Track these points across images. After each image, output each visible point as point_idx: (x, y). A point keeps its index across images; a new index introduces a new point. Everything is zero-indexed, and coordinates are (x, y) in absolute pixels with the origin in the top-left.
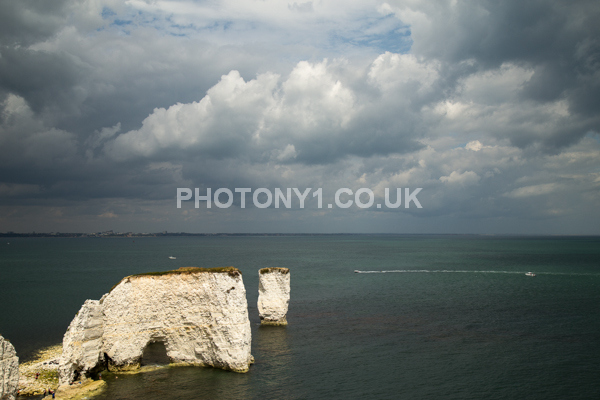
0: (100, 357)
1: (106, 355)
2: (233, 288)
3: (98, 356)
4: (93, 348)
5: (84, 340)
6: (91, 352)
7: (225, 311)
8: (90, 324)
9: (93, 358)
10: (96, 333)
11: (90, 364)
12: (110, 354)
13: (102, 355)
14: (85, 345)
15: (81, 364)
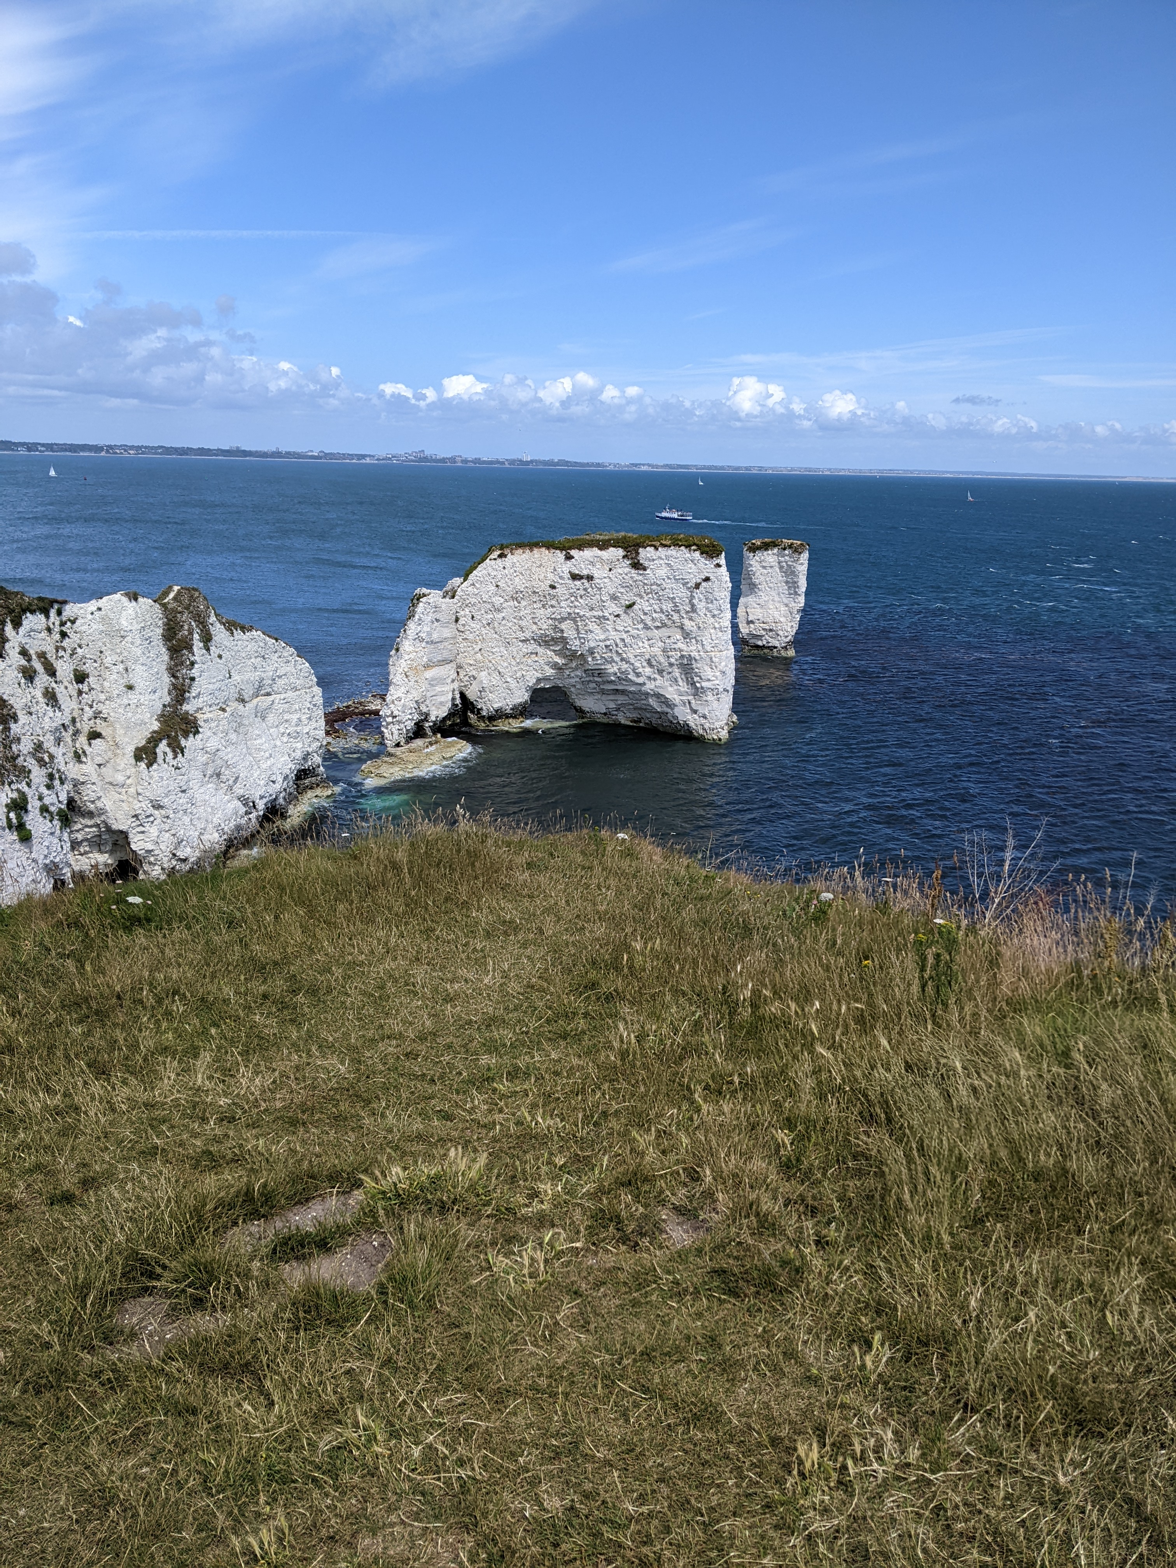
0: (453, 699)
1: (463, 696)
2: (707, 579)
3: (450, 696)
4: (441, 681)
5: (427, 667)
6: (438, 689)
7: (688, 624)
8: (435, 636)
9: (443, 699)
10: (446, 654)
11: (439, 711)
12: (471, 695)
13: (458, 696)
14: (430, 674)
15: (424, 710)
